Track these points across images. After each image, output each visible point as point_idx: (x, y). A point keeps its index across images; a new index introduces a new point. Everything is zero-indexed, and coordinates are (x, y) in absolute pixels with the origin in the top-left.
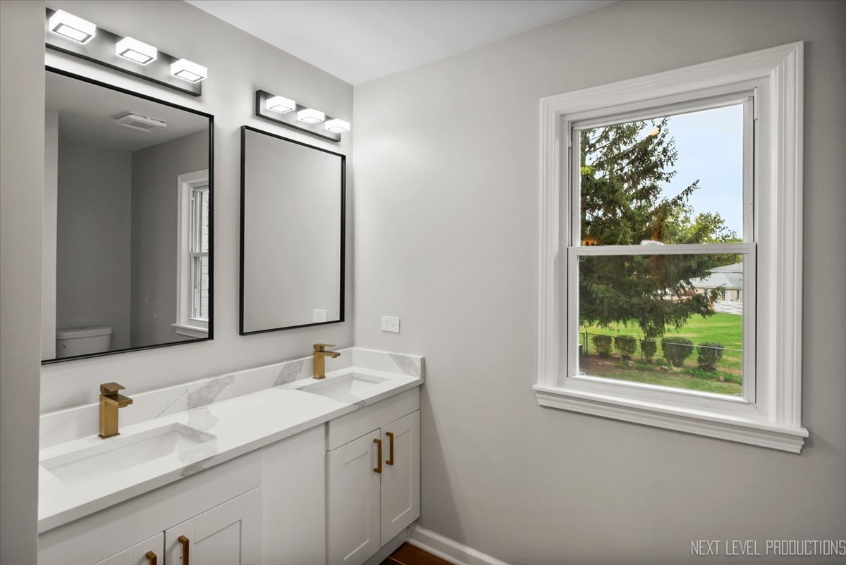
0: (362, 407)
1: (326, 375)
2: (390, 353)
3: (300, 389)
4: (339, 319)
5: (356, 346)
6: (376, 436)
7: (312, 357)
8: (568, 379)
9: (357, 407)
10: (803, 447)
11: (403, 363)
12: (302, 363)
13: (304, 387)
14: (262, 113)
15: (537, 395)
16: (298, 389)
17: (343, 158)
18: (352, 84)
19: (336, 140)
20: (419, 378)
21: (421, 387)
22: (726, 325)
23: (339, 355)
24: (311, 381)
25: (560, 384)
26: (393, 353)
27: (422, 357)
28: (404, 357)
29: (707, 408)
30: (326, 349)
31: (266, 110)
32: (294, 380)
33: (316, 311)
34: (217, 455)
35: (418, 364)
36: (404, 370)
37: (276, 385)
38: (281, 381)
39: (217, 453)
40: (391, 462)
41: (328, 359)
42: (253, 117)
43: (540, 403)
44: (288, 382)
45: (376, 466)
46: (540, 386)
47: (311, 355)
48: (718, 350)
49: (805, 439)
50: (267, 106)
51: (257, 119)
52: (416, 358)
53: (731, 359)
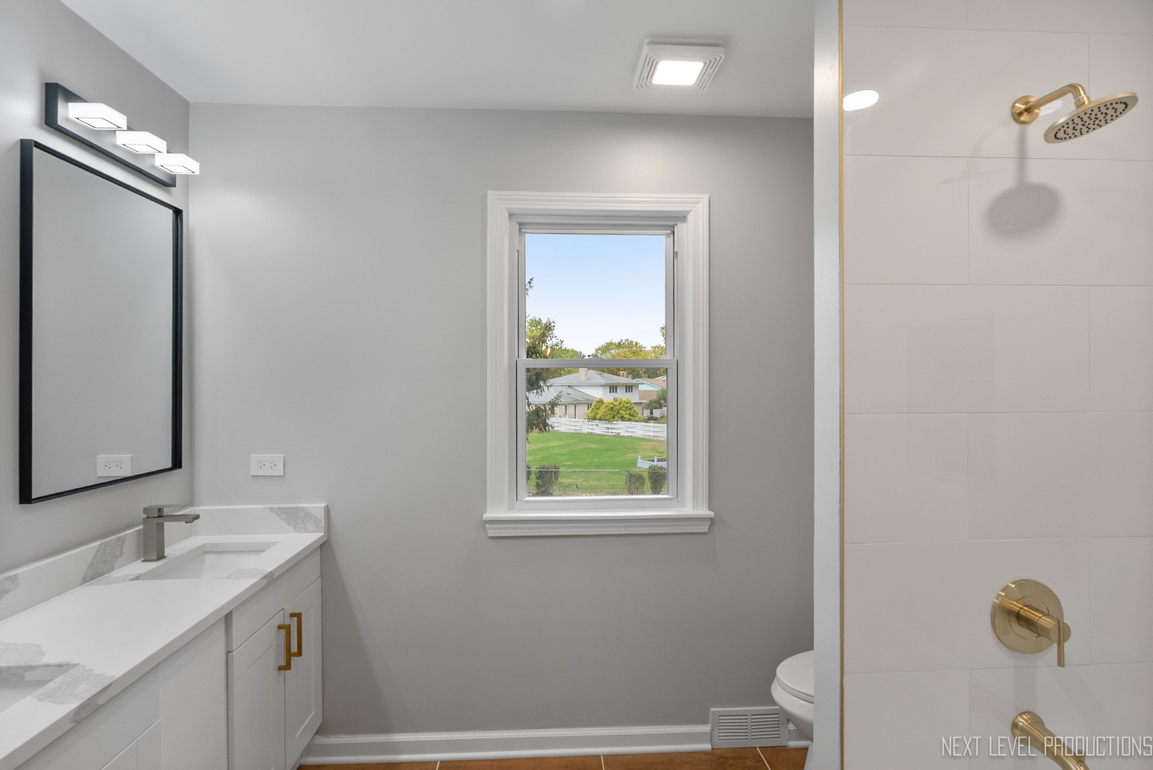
0: (271, 580)
1: (166, 553)
2: (268, 506)
3: (137, 578)
4: (170, 466)
5: (198, 505)
6: (279, 620)
7: (142, 527)
8: (518, 502)
9: (265, 582)
10: (711, 526)
11: (295, 518)
12: (122, 540)
13: (141, 575)
14: (60, 122)
15: (487, 526)
16: (132, 580)
17: (178, 213)
18: (189, 100)
19: (167, 183)
20: (322, 534)
21: (324, 548)
22: (557, 444)
23: (197, 517)
24: (141, 567)
25: (511, 509)
26: (272, 506)
27: (325, 504)
28: (297, 508)
29: (643, 508)
30: (166, 512)
31: (68, 120)
32: (112, 569)
33: (101, 458)
34: (115, 681)
35: (321, 515)
36: (295, 528)
37: (85, 580)
38: (94, 574)
39: (114, 679)
40: (299, 653)
41: (169, 527)
42: (41, 127)
43: (490, 535)
44: (103, 574)
45: (283, 663)
46: (489, 515)
47: (138, 525)
48: (555, 472)
49: (711, 519)
50: (70, 113)
51: (47, 130)
52: (316, 507)
53: (566, 481)
